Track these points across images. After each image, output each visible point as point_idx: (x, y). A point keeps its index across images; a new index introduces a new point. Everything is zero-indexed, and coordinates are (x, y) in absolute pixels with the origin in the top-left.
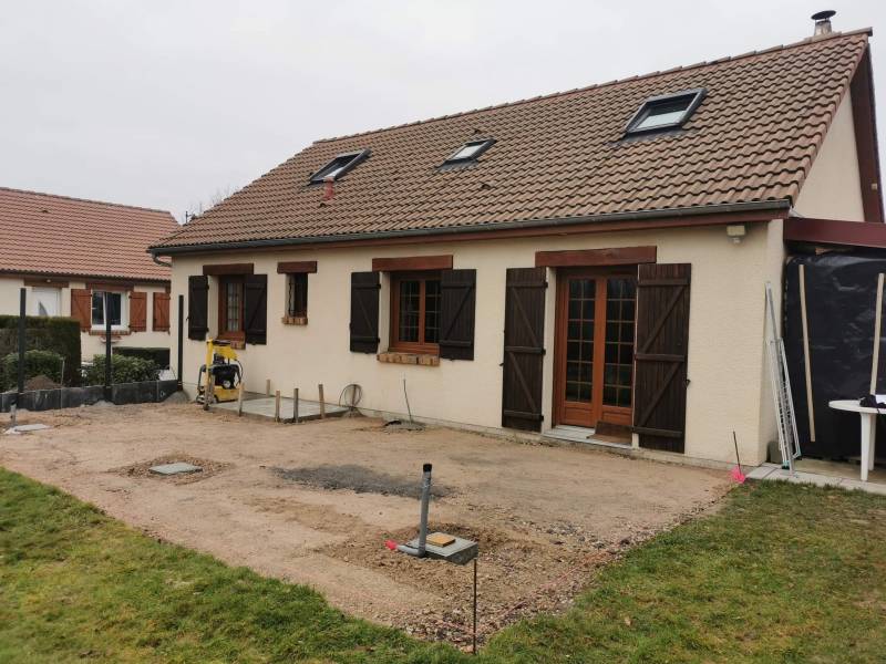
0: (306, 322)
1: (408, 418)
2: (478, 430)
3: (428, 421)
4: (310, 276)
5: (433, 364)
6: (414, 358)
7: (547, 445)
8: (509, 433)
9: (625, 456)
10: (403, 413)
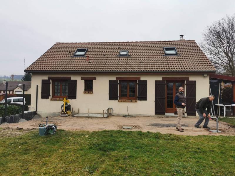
0: (92, 93)
1: (128, 115)
2: (148, 116)
3: (133, 115)
4: (94, 81)
5: (136, 102)
6: (130, 101)
7: (166, 117)
8: (157, 116)
9: (184, 118)
10: (126, 113)
